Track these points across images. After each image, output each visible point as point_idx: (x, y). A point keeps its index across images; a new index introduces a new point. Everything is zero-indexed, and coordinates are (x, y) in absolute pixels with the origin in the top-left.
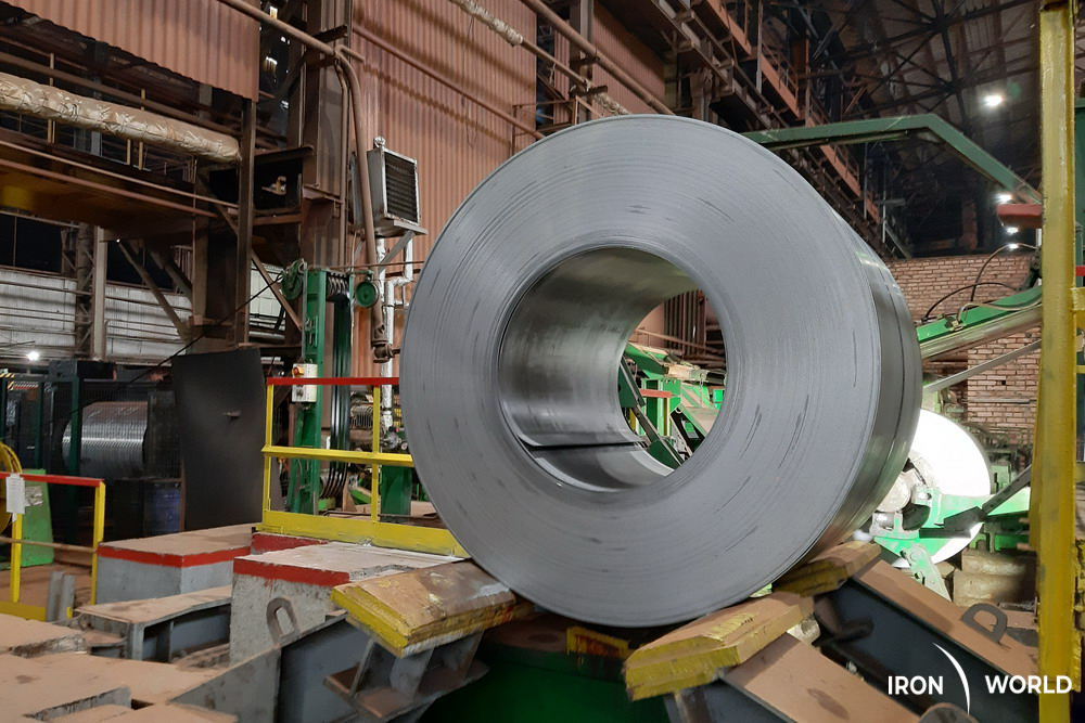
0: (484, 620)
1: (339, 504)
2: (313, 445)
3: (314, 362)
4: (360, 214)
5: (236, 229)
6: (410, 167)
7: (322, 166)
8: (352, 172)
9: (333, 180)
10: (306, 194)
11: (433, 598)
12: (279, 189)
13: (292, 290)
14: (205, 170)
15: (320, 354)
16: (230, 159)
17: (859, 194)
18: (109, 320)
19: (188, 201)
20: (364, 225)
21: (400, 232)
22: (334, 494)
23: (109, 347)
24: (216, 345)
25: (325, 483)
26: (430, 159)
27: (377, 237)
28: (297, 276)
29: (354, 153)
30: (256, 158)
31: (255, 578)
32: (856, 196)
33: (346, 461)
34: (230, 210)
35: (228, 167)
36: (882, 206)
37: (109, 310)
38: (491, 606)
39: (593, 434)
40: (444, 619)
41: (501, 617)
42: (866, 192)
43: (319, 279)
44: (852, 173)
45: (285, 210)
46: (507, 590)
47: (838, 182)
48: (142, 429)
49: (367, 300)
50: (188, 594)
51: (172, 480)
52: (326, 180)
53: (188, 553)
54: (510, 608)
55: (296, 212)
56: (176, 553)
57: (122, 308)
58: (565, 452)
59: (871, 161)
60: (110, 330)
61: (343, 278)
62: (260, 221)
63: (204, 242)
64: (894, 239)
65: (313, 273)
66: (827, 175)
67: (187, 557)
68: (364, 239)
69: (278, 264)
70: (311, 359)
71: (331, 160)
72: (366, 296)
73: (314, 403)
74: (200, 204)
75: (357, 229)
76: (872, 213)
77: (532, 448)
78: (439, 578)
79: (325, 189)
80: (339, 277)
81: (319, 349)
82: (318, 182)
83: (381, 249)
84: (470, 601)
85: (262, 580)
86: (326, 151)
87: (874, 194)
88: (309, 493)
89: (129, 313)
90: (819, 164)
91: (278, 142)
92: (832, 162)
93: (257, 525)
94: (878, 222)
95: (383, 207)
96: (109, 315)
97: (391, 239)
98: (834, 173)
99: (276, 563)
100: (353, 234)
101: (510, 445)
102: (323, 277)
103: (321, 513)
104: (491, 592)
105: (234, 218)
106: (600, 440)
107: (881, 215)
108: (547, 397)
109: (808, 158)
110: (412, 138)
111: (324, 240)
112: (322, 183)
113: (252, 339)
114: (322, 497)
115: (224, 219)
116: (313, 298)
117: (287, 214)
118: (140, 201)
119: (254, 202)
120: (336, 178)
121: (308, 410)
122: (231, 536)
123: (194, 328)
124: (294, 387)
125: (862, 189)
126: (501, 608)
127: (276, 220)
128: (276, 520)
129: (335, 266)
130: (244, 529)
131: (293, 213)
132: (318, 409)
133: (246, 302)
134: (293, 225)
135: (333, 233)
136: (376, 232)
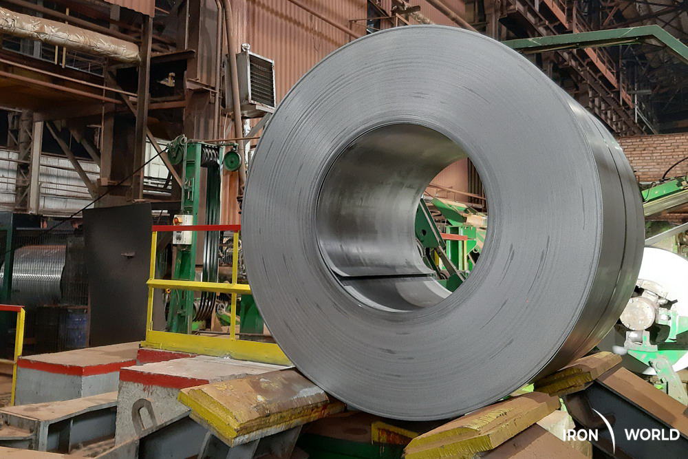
0: (303, 416)
1: (208, 325)
2: (188, 278)
3: (191, 214)
4: (230, 100)
5: (136, 113)
6: (269, 66)
7: (202, 65)
8: (225, 69)
9: (211, 75)
10: (188, 85)
11: (260, 398)
12: (170, 82)
13: (175, 158)
14: (113, 68)
15: (196, 207)
16: (132, 60)
17: (616, 86)
18: (42, 182)
19: (100, 91)
20: (233, 109)
21: (261, 114)
22: (205, 317)
23: (41, 203)
24: (118, 201)
25: (197, 308)
26: (286, 60)
27: (244, 118)
28: (179, 148)
29: (227, 55)
30: (152, 59)
31: (136, 384)
32: (615, 88)
33: (214, 291)
34: (131, 98)
35: (131, 66)
36: (634, 95)
37: (42, 174)
38: (309, 405)
39: (393, 267)
40: (268, 415)
41: (317, 414)
42: (621, 84)
43: (195, 149)
44: (610, 70)
45: (173, 98)
46: (322, 392)
47: (599, 78)
48: (61, 267)
49: (233, 165)
50: (87, 398)
51: (82, 307)
52: (205, 76)
53: (88, 364)
54: (325, 407)
55: (182, 99)
56: (78, 365)
57: (52, 173)
58: (370, 281)
59: (624, 61)
60: (43, 191)
61: (214, 149)
62: (155, 106)
63: (111, 122)
64: (644, 119)
65: (192, 146)
66: (591, 72)
67: (87, 368)
68: (234, 120)
69: (166, 138)
70: (188, 211)
71: (209, 60)
72: (232, 162)
73: (190, 245)
74: (109, 94)
75: (227, 111)
76: (626, 100)
77: (342, 278)
78: (267, 382)
79: (204, 82)
80: (211, 148)
81: (195, 203)
82: (198, 77)
83: (247, 127)
84: (291, 401)
85: (141, 386)
86: (205, 54)
87: (628, 86)
88: (184, 317)
89: (58, 177)
90: (585, 64)
91: (170, 47)
92: (595, 62)
93: (142, 343)
94: (631, 107)
95: (248, 96)
96: (42, 179)
97: (256, 119)
98: (597, 70)
99: (153, 372)
100: (225, 115)
101: (325, 275)
102: (199, 148)
103: (194, 332)
104: (308, 393)
105: (134, 104)
106: (399, 272)
107: (634, 102)
108: (357, 238)
109: (576, 59)
110: (272, 44)
111: (202, 120)
112: (202, 78)
113: (145, 196)
114: (195, 320)
115: (127, 105)
116: (191, 164)
117: (176, 101)
118: (63, 91)
119: (150, 92)
120: (213, 74)
121: (185, 251)
122: (124, 351)
123: (101, 187)
124: (175, 233)
125: (618, 82)
126: (317, 407)
127: (167, 105)
128: (157, 338)
129: (210, 140)
130: (134, 346)
131: (180, 100)
132: (193, 251)
133: (141, 166)
134: (180, 109)
135: (210, 115)
136: (243, 114)
